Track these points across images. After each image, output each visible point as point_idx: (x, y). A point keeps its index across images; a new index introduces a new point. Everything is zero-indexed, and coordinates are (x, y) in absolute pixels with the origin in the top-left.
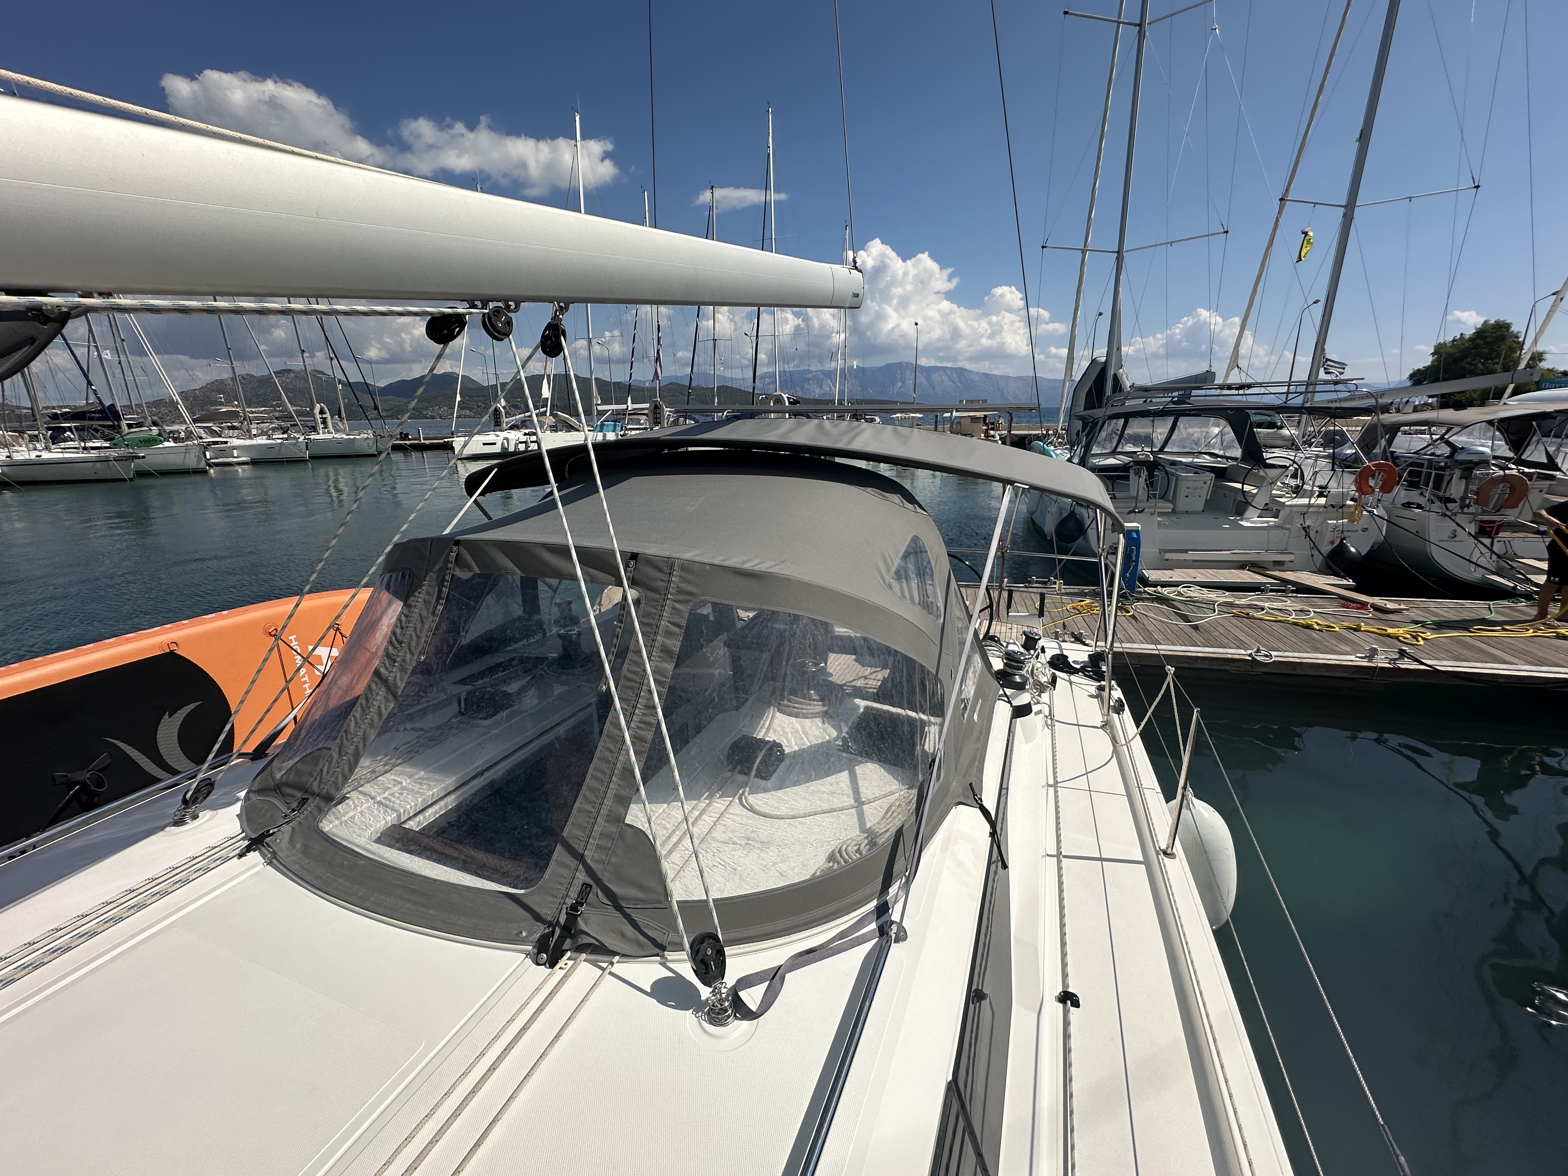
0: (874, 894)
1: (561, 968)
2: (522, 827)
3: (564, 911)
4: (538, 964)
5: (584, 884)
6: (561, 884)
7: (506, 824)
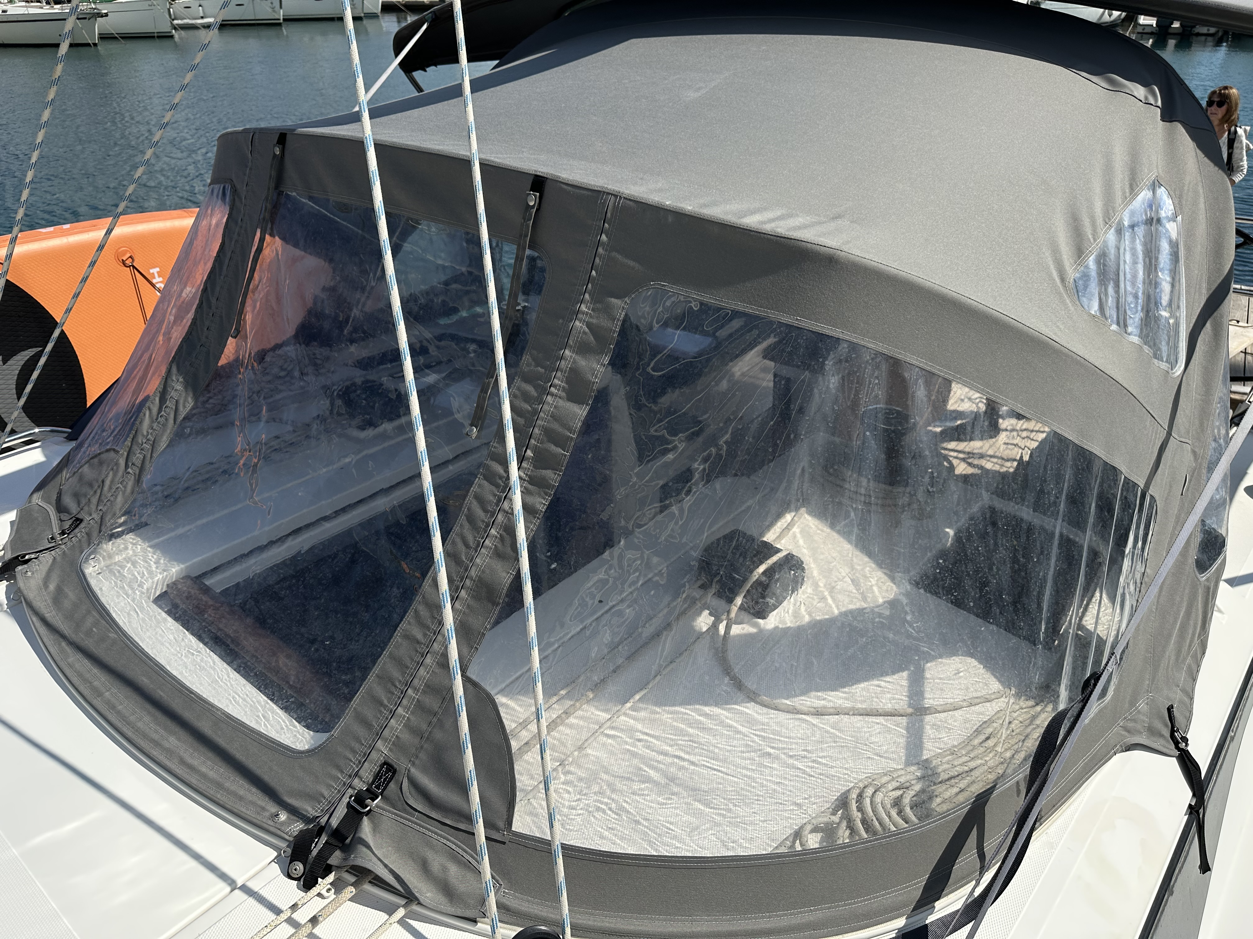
0: (906, 906)
1: (319, 895)
2: (323, 642)
3: (346, 800)
4: (289, 877)
5: (385, 763)
6: (354, 752)
7: (303, 630)
